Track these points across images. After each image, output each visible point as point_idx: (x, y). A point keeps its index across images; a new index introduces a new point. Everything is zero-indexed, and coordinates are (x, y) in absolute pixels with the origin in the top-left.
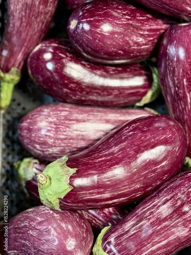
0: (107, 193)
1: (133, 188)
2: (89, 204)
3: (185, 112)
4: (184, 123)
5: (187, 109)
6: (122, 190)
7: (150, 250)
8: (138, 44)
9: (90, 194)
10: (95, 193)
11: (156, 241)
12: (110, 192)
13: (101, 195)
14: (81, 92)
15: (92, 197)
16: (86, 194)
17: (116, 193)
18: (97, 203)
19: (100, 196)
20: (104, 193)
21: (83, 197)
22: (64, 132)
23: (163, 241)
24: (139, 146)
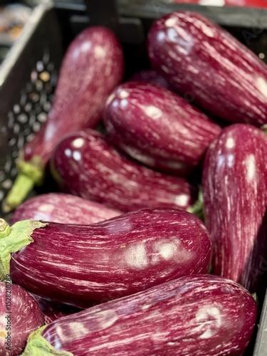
0: (77, 265)
1: (114, 272)
2: (48, 274)
3: (223, 227)
4: (221, 244)
5: (226, 221)
6: (97, 269)
7: (105, 345)
8: (181, 136)
9: (54, 259)
10: (60, 259)
11: (116, 335)
12: (82, 265)
13: (67, 266)
14: (101, 183)
15: (54, 264)
16: (47, 256)
17: (88, 270)
18: (59, 276)
19: (65, 266)
20: (72, 264)
21: (43, 260)
22: (62, 216)
23: (127, 337)
24: (139, 223)
